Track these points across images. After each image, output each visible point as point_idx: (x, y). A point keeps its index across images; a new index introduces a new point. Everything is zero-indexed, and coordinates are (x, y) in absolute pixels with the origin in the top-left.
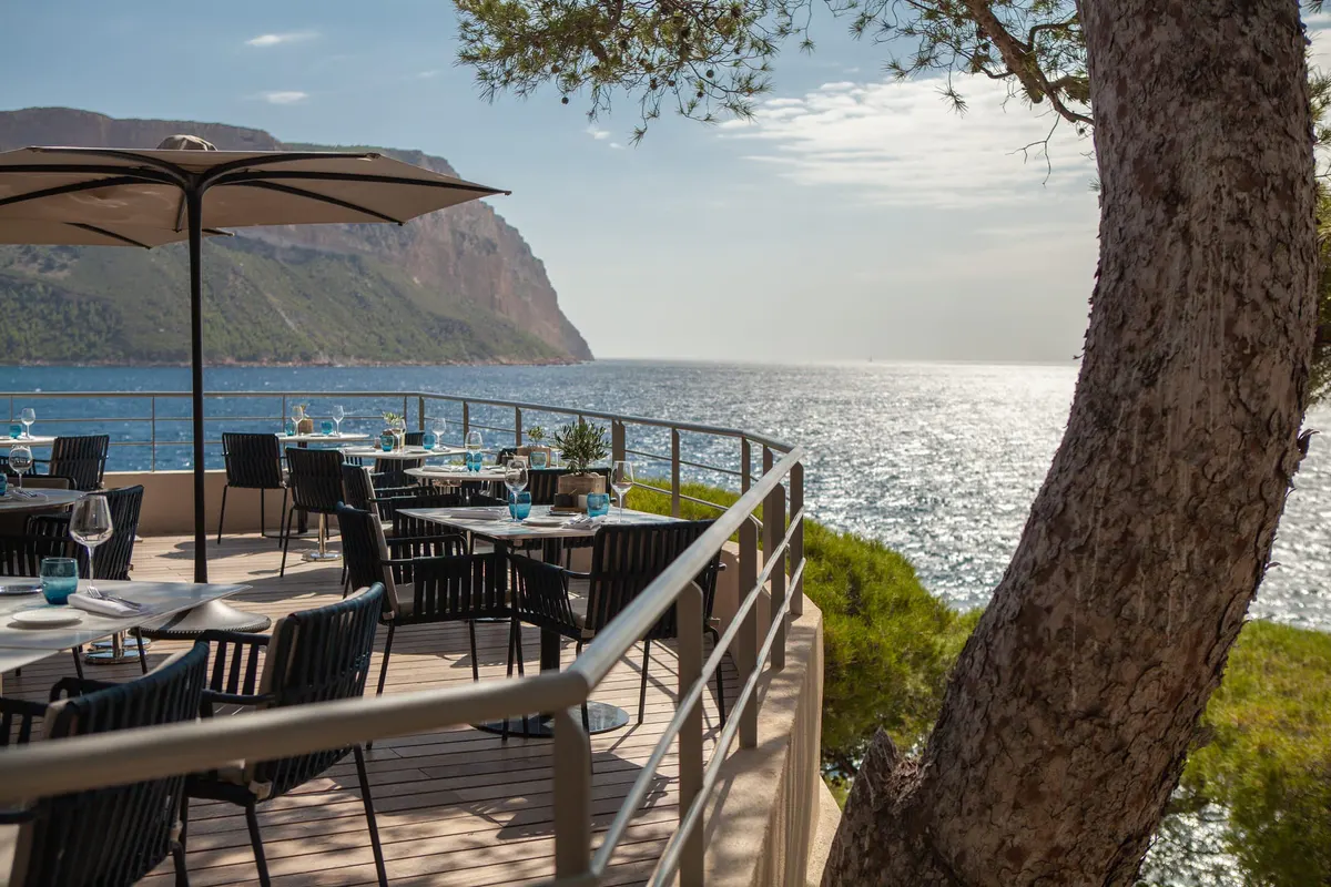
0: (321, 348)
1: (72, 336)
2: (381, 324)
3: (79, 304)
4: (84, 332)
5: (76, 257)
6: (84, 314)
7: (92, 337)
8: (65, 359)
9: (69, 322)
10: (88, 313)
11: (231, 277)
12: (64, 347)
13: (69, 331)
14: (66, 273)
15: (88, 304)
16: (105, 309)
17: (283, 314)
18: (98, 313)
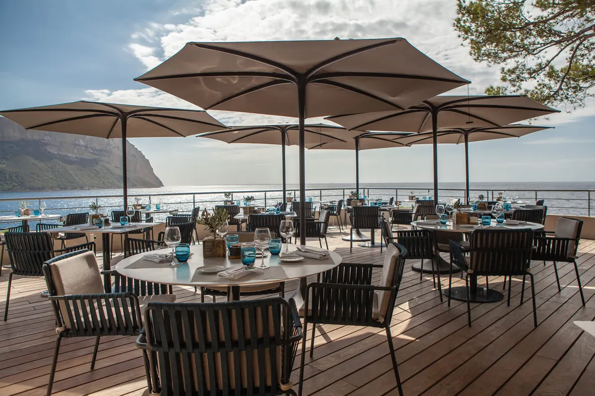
0: (86, 185)
1: (7, 184)
2: (103, 178)
3: (9, 174)
4: (11, 182)
5: (8, 160)
6: (11, 177)
7: (14, 184)
8: (5, 190)
9: (6, 180)
10: (12, 177)
11: (58, 166)
12: (5, 187)
13: (6, 182)
14: (5, 165)
15: (12, 174)
16: (18, 176)
17: (74, 176)
18: (15, 177)
